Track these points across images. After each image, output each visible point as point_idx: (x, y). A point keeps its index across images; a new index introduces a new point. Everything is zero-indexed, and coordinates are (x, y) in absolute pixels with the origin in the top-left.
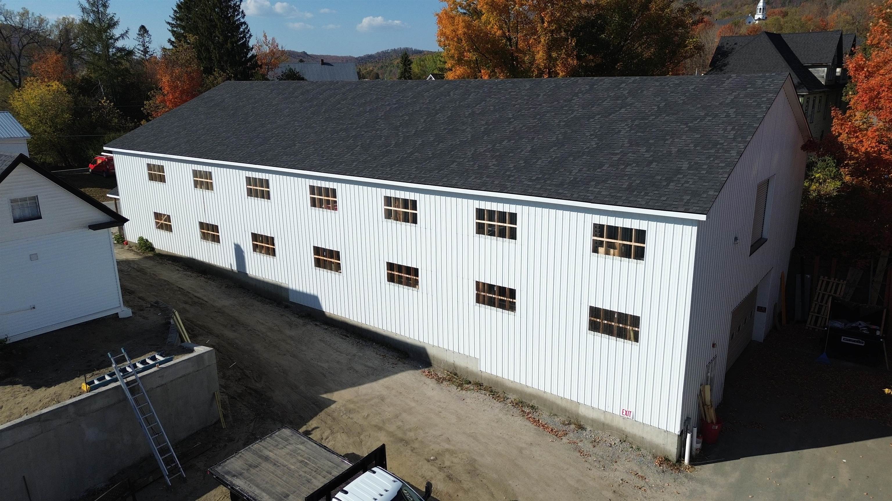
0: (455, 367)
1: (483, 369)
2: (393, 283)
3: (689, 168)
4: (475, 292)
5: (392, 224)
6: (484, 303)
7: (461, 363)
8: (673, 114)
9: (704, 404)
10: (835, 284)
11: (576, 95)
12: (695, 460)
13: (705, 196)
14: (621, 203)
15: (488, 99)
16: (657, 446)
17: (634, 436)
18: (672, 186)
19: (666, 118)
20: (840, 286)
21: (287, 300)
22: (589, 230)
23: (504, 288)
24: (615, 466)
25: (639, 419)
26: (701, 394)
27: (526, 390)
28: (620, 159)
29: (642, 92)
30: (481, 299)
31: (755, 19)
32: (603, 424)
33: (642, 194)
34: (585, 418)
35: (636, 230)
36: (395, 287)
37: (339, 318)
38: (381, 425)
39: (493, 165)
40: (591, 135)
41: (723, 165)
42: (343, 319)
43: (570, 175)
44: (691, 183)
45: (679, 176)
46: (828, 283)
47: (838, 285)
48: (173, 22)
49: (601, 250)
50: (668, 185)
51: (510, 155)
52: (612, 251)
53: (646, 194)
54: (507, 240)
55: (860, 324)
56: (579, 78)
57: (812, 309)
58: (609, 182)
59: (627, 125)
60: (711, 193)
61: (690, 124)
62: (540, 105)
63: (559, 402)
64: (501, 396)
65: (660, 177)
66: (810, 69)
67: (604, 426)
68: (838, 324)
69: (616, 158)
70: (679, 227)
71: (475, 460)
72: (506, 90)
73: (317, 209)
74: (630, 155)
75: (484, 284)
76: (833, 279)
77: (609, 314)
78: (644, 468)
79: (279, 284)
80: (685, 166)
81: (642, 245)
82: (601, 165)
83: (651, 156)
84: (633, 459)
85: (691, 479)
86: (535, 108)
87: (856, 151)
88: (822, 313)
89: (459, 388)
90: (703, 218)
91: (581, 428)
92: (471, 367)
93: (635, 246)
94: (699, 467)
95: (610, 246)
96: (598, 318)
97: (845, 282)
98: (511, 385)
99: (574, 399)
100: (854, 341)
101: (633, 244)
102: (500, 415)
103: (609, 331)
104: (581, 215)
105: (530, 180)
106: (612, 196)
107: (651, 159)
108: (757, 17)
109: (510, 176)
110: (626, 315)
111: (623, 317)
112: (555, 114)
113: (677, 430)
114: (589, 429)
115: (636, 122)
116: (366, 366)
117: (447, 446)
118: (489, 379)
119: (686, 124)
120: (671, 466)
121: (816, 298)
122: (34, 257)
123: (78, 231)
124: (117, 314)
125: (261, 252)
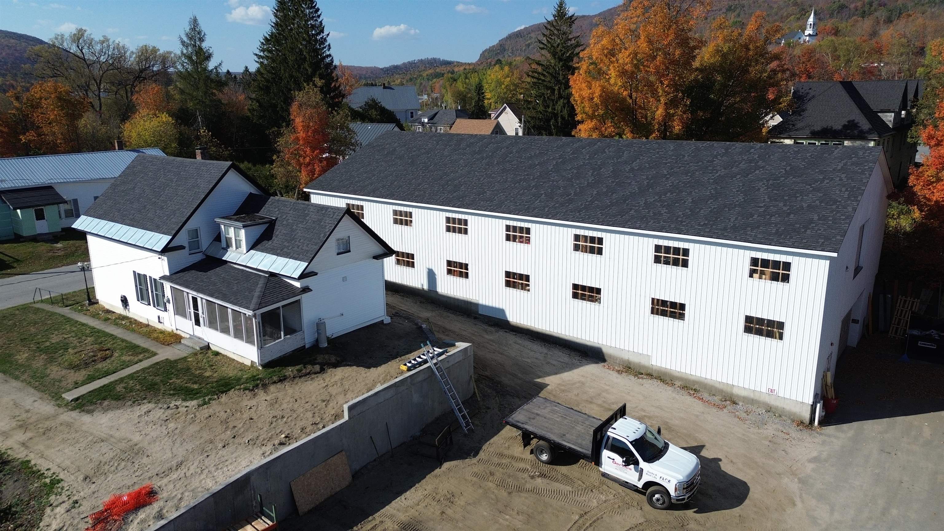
0: (629, 362)
1: (654, 363)
2: (577, 300)
3: (819, 219)
4: (651, 306)
5: (580, 255)
6: (657, 314)
7: (634, 359)
8: (799, 177)
9: (826, 385)
10: (911, 302)
11: (716, 156)
12: (824, 422)
13: (834, 240)
14: (774, 244)
15: (641, 158)
16: (795, 414)
17: (777, 408)
18: (809, 232)
19: (794, 179)
20: (915, 303)
21: (477, 313)
22: (748, 262)
23: (676, 303)
24: (766, 427)
25: (781, 395)
26: (824, 377)
27: (690, 377)
28: (765, 211)
29: (769, 157)
30: (655, 311)
31: (806, 34)
32: (753, 400)
33: (788, 237)
34: (738, 396)
35: (783, 262)
36: (579, 303)
37: (525, 327)
38: (590, 400)
39: (665, 212)
40: (737, 191)
41: (844, 217)
42: (528, 327)
43: (729, 222)
44: (822, 230)
45: (812, 225)
46: (905, 301)
47: (913, 302)
48: (262, 54)
49: (756, 276)
50: (806, 231)
51: (676, 205)
52: (764, 276)
53: (791, 238)
54: (680, 268)
55: (932, 332)
56: (713, 142)
57: (893, 322)
58: (761, 228)
59: (764, 184)
60: (838, 237)
61: (813, 185)
62: (688, 164)
63: (717, 385)
64: (670, 382)
65: (798, 226)
66: (879, 114)
67: (752, 402)
68: (915, 332)
69: (762, 210)
70: (816, 261)
71: (667, 422)
72: (654, 150)
73: (511, 243)
74: (772, 208)
75: (658, 300)
76: (909, 298)
77: (760, 321)
78: (787, 428)
79: (469, 300)
80: (816, 217)
81: (788, 272)
82: (752, 215)
83: (788, 209)
84: (778, 423)
85: (821, 434)
86: (685, 167)
87: (929, 200)
88: (901, 325)
89: (636, 378)
90: (835, 255)
91: (734, 403)
92: (644, 362)
93: (782, 273)
94: (826, 427)
95: (762, 273)
96: (751, 324)
97: (919, 300)
98: (677, 374)
99: (730, 382)
100: (928, 345)
101: (781, 272)
102: (674, 395)
103: (759, 333)
104: (742, 251)
105: (699, 225)
106: (766, 239)
107: (788, 211)
108: (807, 33)
109: (682, 222)
110: (774, 321)
111: (771, 323)
112: (703, 173)
113: (811, 402)
114: (741, 404)
115: (771, 182)
116: (559, 361)
117: (644, 414)
118: (658, 371)
119: (810, 185)
120: (806, 427)
121: (896, 314)
122: (344, 279)
123: (367, 260)
124: (383, 320)
125: (454, 275)
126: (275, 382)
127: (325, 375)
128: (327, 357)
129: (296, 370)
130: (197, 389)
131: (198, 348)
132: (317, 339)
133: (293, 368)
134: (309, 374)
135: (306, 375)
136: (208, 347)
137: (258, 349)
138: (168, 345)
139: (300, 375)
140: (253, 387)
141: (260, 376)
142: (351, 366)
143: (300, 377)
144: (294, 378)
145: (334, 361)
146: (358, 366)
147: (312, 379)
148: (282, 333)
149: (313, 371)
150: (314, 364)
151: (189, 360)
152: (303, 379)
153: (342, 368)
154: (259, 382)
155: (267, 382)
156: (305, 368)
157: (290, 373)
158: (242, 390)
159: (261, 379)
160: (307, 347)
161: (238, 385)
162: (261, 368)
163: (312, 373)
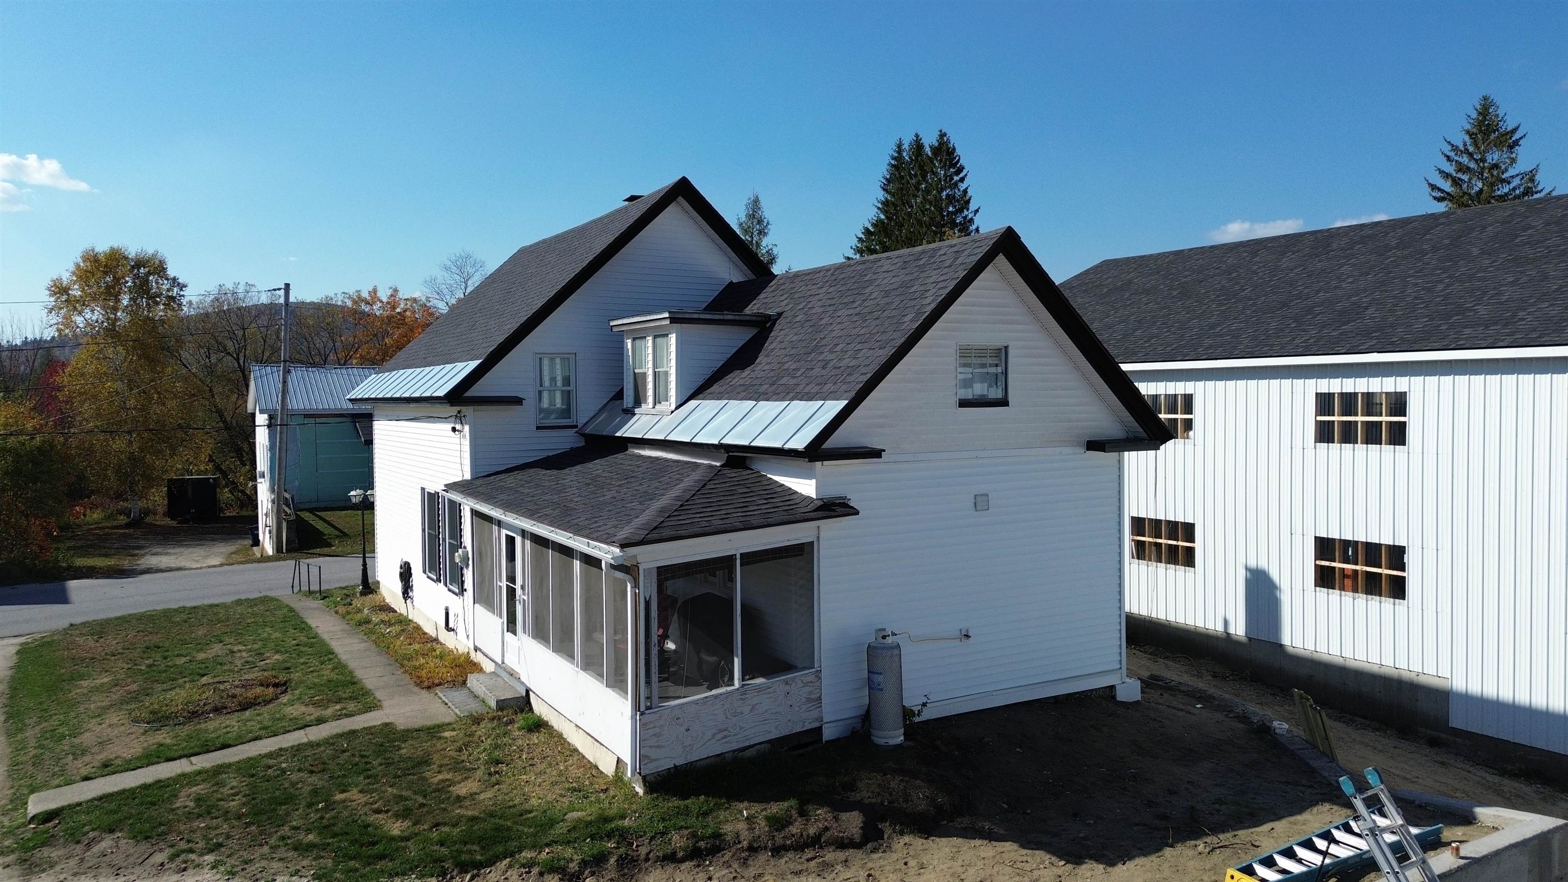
79: (1406, 675)
122: (980, 502)
123: (1067, 450)
124: (1112, 688)
125: (1342, 588)
126: (671, 858)
127: (877, 861)
128: (895, 783)
129: (767, 818)
130: (393, 839)
131: (493, 704)
132: (868, 712)
133: (757, 807)
134: (815, 842)
135: (801, 845)
136: (524, 703)
137: (636, 707)
138: (429, 688)
139: (779, 840)
140: (584, 864)
141: (626, 822)
142: (991, 837)
143: (777, 851)
144: (753, 849)
145: (922, 806)
146: (1028, 843)
147: (827, 866)
148: (737, 662)
149: (834, 833)
150: (840, 806)
151: (447, 734)
152: (787, 862)
153: (955, 841)
154: (611, 845)
155: (643, 851)
156: (803, 813)
157: (742, 826)
158: (535, 870)
159: (623, 836)
160: (828, 734)
161: (534, 847)
162: (640, 790)
163: (829, 843)
